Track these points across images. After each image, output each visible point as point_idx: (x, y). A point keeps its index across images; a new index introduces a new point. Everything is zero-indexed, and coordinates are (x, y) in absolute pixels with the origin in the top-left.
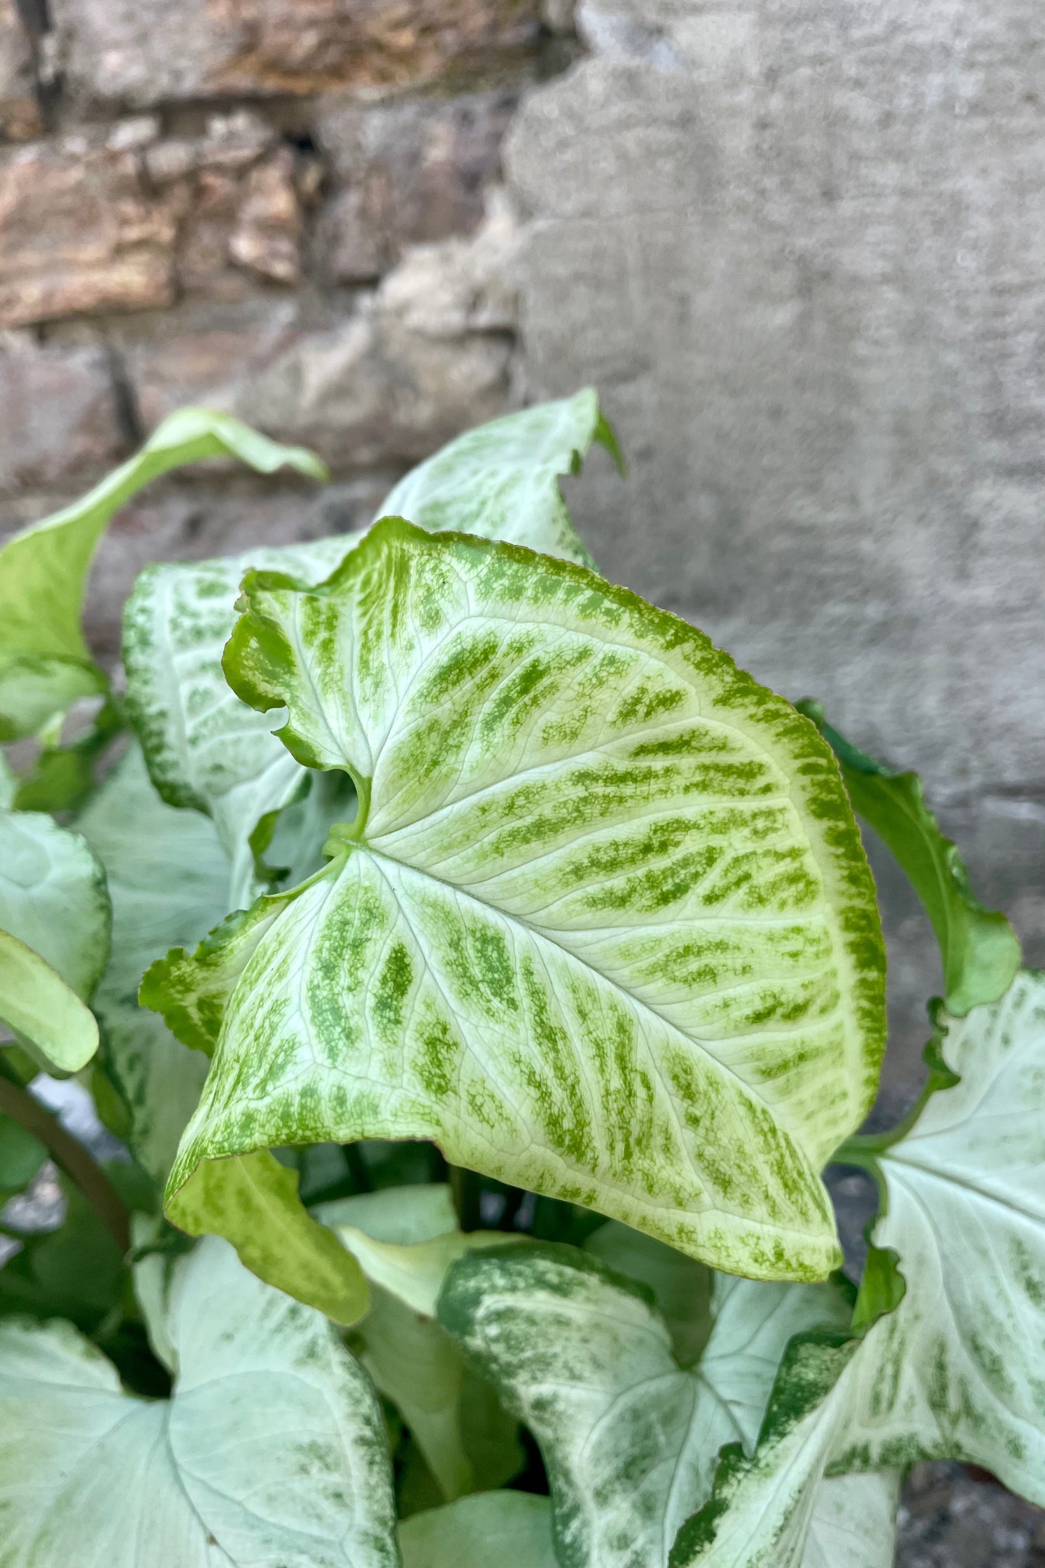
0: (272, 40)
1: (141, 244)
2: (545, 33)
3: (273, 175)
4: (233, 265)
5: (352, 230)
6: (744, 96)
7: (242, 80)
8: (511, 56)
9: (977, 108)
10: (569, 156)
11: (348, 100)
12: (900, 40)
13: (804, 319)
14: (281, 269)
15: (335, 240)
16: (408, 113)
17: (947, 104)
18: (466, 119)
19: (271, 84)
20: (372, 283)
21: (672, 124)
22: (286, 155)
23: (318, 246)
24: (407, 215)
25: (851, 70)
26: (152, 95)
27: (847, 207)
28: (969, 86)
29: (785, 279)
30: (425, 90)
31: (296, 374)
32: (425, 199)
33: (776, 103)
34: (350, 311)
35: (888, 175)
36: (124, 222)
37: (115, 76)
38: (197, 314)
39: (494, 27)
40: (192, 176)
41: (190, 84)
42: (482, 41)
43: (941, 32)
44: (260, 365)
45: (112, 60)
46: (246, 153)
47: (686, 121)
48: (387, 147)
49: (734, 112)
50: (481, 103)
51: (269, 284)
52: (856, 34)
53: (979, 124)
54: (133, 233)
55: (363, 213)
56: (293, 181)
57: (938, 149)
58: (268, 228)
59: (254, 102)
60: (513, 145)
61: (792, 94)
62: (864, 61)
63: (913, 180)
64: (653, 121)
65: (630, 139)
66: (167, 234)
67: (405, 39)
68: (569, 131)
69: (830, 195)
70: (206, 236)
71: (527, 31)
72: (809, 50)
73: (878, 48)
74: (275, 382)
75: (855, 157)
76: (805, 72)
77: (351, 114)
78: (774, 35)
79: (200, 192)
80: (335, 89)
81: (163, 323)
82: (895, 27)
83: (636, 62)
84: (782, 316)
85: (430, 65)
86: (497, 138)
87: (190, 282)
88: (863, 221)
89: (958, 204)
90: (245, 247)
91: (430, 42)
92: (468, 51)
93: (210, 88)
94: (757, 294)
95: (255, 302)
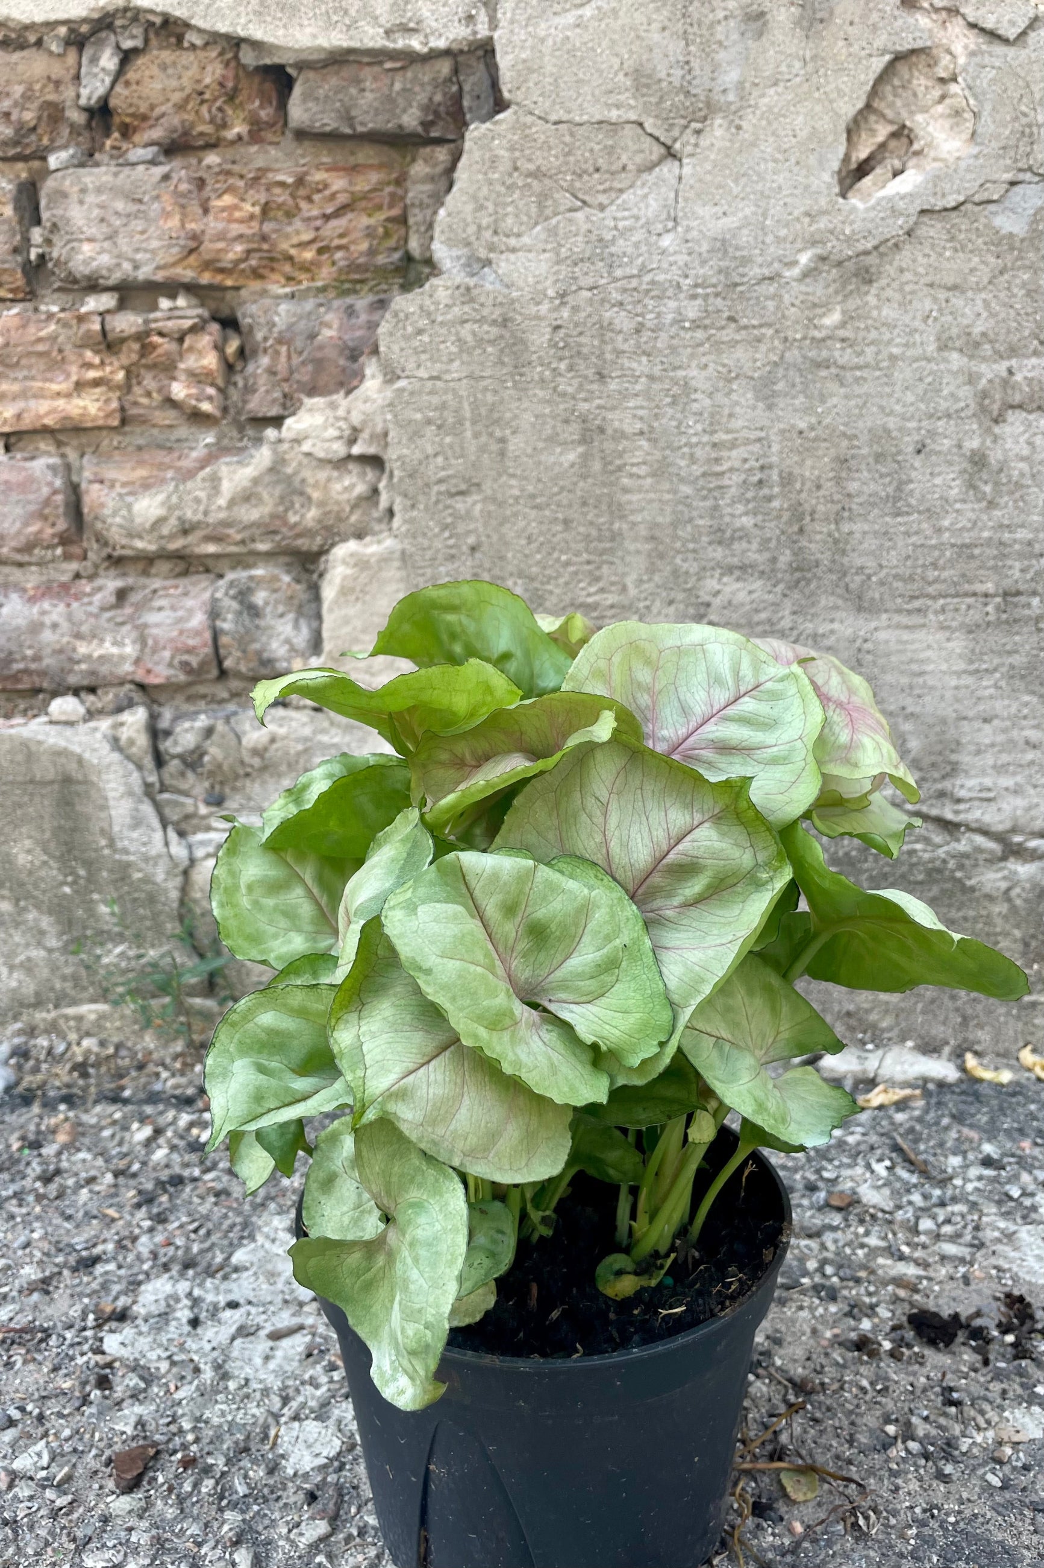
0: (209, 247)
1: (96, 383)
2: (409, 258)
3: (205, 341)
4: (170, 403)
5: (263, 383)
6: (544, 308)
7: (187, 274)
8: (384, 273)
9: (696, 325)
10: (426, 338)
11: (264, 293)
12: (647, 278)
13: (585, 457)
14: (206, 407)
15: (249, 390)
16: (309, 305)
17: (677, 322)
18: (350, 312)
19: (206, 278)
20: (277, 421)
21: (494, 322)
22: (215, 327)
23: (235, 395)
24: (304, 375)
25: (616, 296)
26: (116, 277)
27: (613, 385)
28: (692, 310)
29: (573, 431)
30: (323, 290)
31: (215, 481)
32: (319, 364)
33: (565, 313)
34: (259, 441)
35: (641, 366)
36: (89, 366)
37: (86, 262)
38: (137, 437)
39: (372, 252)
40: (141, 337)
41: (144, 273)
42: (362, 260)
43: (674, 274)
44: (189, 474)
45: (87, 248)
46: (187, 323)
47: (505, 322)
48: (290, 327)
49: (538, 318)
50: (362, 302)
51: (197, 417)
52: (619, 273)
53: (700, 335)
54: (92, 374)
55: (271, 372)
56: (219, 348)
57: (673, 349)
58: (197, 377)
59: (191, 289)
60: (383, 329)
61: (575, 309)
62: (625, 290)
63: (657, 370)
64: (482, 320)
65: (466, 331)
66: (121, 375)
67: (309, 255)
68: (424, 322)
69: (601, 377)
70: (149, 381)
71: (397, 256)
72: (589, 281)
73: (634, 283)
74: (197, 488)
75: (619, 353)
76: (587, 294)
77: (267, 302)
78: (564, 270)
79: (146, 348)
80: (256, 285)
81: (107, 442)
82: (643, 270)
83: (471, 282)
84: (571, 456)
85: (326, 274)
86: (373, 326)
87: (133, 411)
88: (624, 395)
89: (687, 387)
90: (179, 390)
91: (325, 256)
92: (353, 267)
93: (159, 277)
94: (552, 440)
95: (183, 431)
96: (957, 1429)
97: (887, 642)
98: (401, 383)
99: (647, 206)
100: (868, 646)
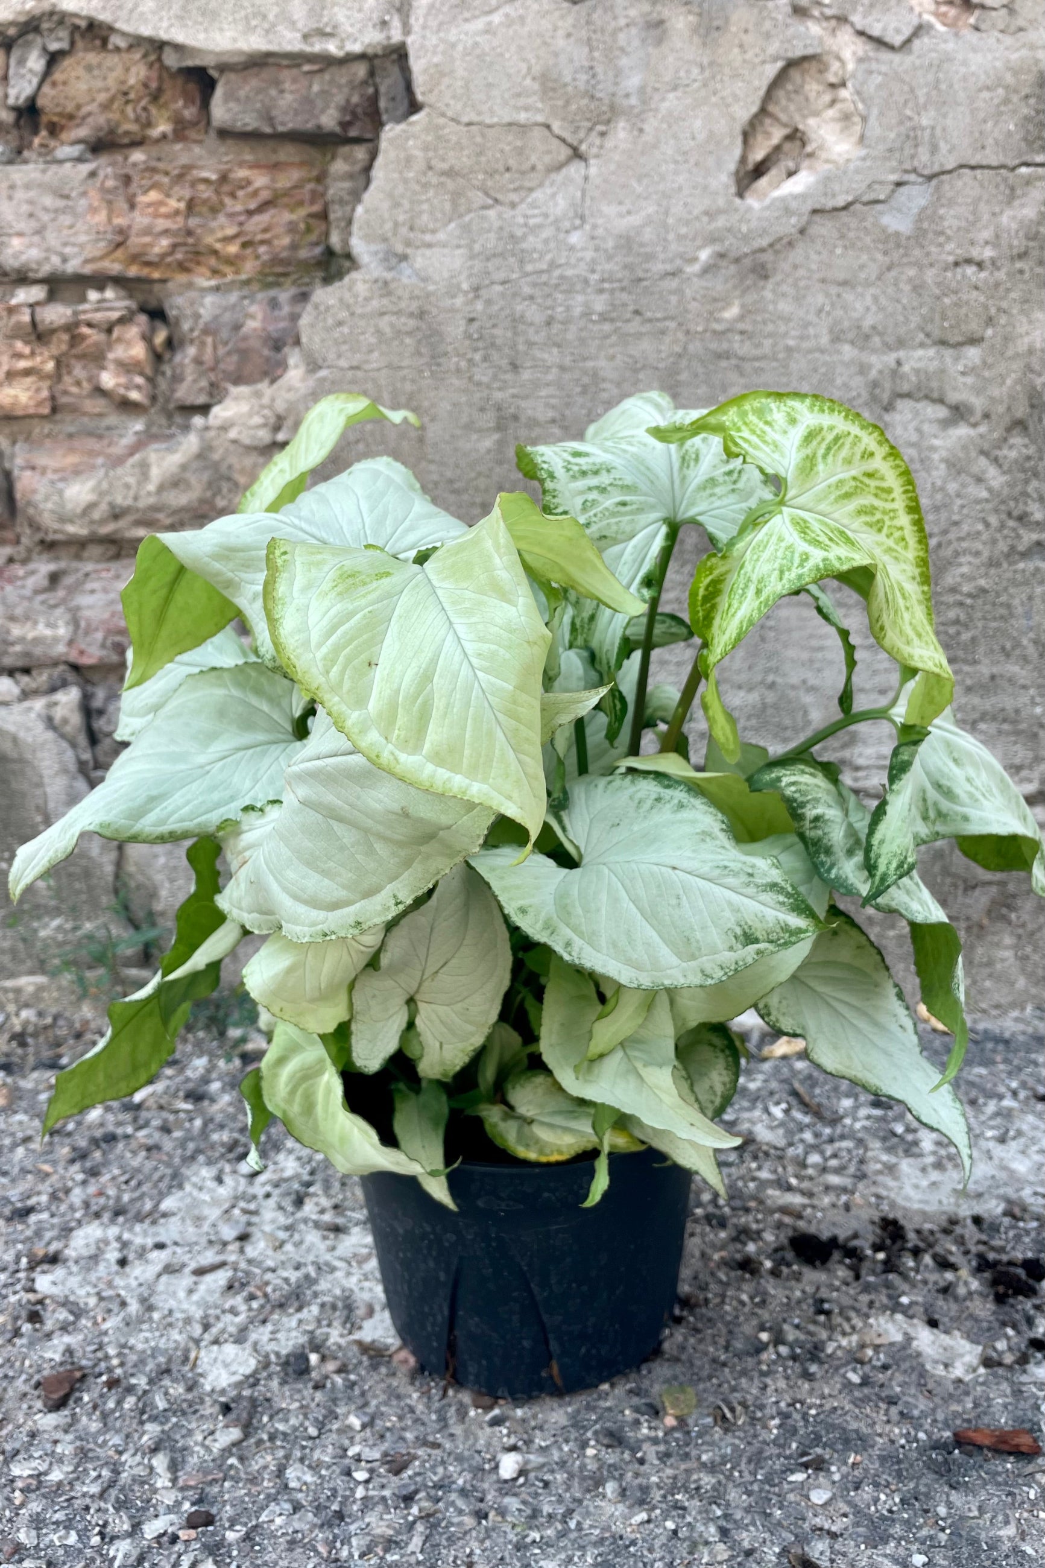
0: (136, 241)
1: (27, 372)
2: (330, 252)
3: (133, 332)
4: (99, 391)
5: (190, 373)
6: (459, 301)
7: (114, 267)
8: (307, 266)
9: (604, 318)
10: (346, 330)
11: (190, 286)
12: (557, 273)
13: (501, 444)
14: (135, 395)
15: (177, 379)
16: (233, 297)
17: (586, 314)
18: (274, 304)
19: (133, 271)
20: (204, 409)
21: (411, 315)
22: (143, 319)
23: (163, 384)
24: (230, 364)
25: (527, 290)
26: (45, 270)
27: (526, 375)
28: (600, 304)
29: (488, 419)
30: (247, 282)
31: (144, 468)
32: (244, 354)
33: (479, 306)
34: (186, 428)
35: (552, 356)
36: (19, 356)
37: (16, 256)
38: (68, 425)
39: (294, 247)
40: (71, 328)
41: (73, 266)
42: (284, 254)
43: (582, 270)
44: (118, 461)
45: (16, 243)
46: (115, 315)
47: (421, 314)
48: (216, 318)
49: (453, 310)
50: (284, 296)
51: (126, 406)
52: (529, 268)
53: (607, 327)
54: (22, 364)
55: (198, 361)
56: (147, 339)
57: (582, 341)
58: (126, 367)
59: (119, 281)
60: (304, 321)
61: (489, 302)
62: (535, 285)
63: (567, 361)
64: (398, 313)
65: (384, 323)
66: (50, 366)
67: (233, 249)
68: (343, 314)
69: (515, 367)
70: (79, 371)
71: (318, 250)
72: (501, 275)
73: (544, 278)
74: (127, 474)
75: (530, 344)
76: (498, 288)
77: (192, 294)
78: (478, 265)
79: (76, 339)
80: (182, 278)
81: (39, 429)
82: (553, 265)
83: (388, 276)
84: (488, 442)
85: (249, 268)
86: (295, 318)
87: (63, 400)
88: (536, 385)
89: (595, 376)
90: (108, 379)
91: (249, 251)
92: (276, 261)
93: (87, 270)
94: (469, 427)
95: (113, 419)
96: (824, 1335)
97: (788, 619)
98: (323, 373)
99: (556, 205)
100: (771, 623)
